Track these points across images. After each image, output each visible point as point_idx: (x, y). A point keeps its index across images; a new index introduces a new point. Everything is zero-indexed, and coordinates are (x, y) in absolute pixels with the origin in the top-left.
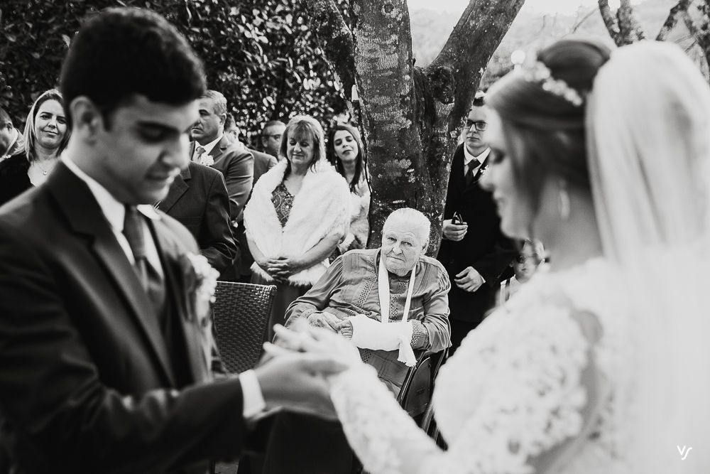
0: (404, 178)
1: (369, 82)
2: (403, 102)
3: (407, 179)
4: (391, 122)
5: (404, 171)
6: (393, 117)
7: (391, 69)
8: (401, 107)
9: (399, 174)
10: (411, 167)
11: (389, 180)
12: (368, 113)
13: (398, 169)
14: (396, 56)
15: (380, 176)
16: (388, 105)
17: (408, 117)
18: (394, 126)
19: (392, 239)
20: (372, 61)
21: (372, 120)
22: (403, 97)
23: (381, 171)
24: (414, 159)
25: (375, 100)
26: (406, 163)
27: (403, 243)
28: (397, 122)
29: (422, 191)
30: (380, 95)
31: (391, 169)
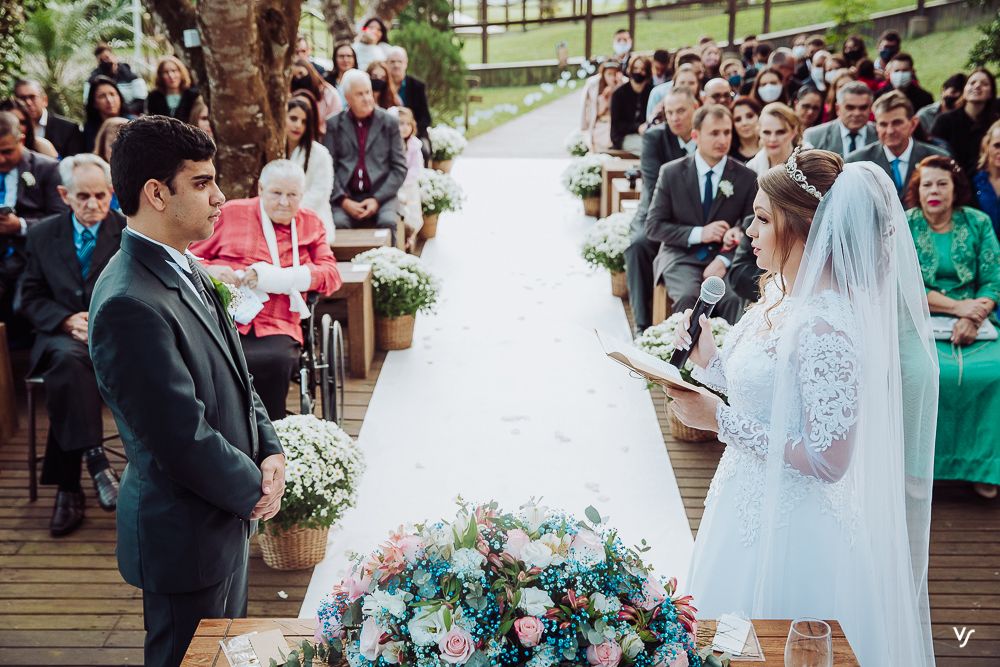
0: (253, 124)
1: (218, 32)
2: (252, 51)
3: (255, 124)
4: (241, 71)
5: (253, 116)
6: (243, 66)
7: (242, 19)
8: (250, 56)
9: (248, 120)
10: (259, 112)
11: (239, 126)
12: (216, 62)
13: (247, 115)
14: (245, 6)
15: (228, 122)
16: (238, 55)
17: (255, 64)
18: (244, 75)
19: (277, 193)
20: (222, 12)
21: (221, 70)
22: (251, 46)
23: (230, 118)
24: (260, 103)
25: (225, 50)
26: (254, 109)
27: (288, 195)
28: (247, 70)
29: (269, 135)
30: (231, 45)
31: (241, 116)
